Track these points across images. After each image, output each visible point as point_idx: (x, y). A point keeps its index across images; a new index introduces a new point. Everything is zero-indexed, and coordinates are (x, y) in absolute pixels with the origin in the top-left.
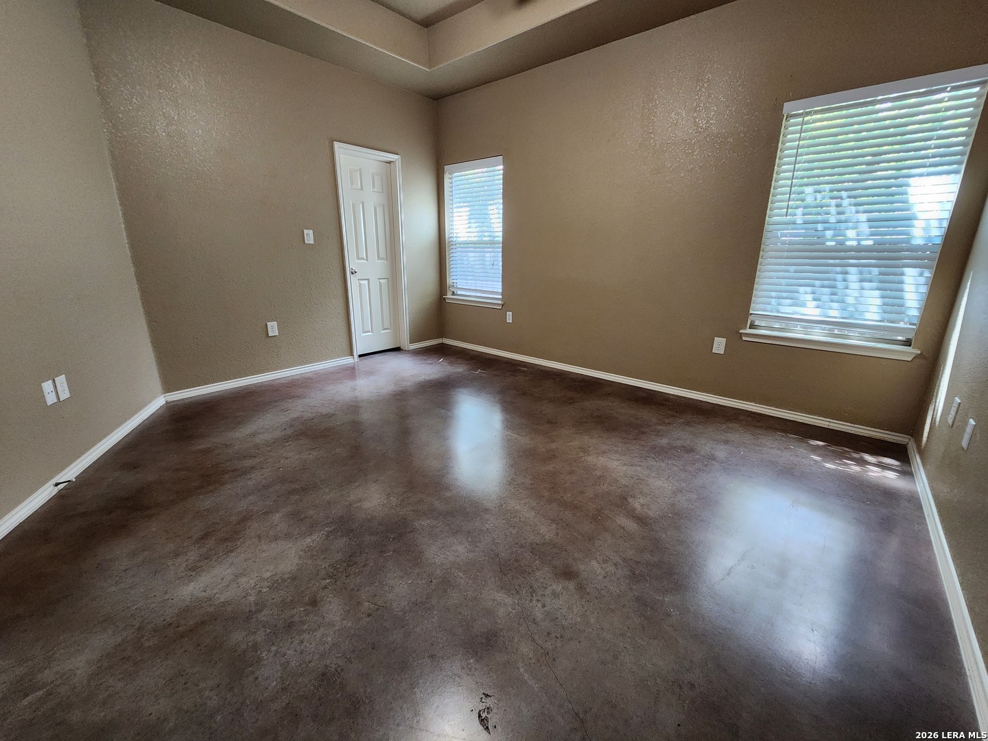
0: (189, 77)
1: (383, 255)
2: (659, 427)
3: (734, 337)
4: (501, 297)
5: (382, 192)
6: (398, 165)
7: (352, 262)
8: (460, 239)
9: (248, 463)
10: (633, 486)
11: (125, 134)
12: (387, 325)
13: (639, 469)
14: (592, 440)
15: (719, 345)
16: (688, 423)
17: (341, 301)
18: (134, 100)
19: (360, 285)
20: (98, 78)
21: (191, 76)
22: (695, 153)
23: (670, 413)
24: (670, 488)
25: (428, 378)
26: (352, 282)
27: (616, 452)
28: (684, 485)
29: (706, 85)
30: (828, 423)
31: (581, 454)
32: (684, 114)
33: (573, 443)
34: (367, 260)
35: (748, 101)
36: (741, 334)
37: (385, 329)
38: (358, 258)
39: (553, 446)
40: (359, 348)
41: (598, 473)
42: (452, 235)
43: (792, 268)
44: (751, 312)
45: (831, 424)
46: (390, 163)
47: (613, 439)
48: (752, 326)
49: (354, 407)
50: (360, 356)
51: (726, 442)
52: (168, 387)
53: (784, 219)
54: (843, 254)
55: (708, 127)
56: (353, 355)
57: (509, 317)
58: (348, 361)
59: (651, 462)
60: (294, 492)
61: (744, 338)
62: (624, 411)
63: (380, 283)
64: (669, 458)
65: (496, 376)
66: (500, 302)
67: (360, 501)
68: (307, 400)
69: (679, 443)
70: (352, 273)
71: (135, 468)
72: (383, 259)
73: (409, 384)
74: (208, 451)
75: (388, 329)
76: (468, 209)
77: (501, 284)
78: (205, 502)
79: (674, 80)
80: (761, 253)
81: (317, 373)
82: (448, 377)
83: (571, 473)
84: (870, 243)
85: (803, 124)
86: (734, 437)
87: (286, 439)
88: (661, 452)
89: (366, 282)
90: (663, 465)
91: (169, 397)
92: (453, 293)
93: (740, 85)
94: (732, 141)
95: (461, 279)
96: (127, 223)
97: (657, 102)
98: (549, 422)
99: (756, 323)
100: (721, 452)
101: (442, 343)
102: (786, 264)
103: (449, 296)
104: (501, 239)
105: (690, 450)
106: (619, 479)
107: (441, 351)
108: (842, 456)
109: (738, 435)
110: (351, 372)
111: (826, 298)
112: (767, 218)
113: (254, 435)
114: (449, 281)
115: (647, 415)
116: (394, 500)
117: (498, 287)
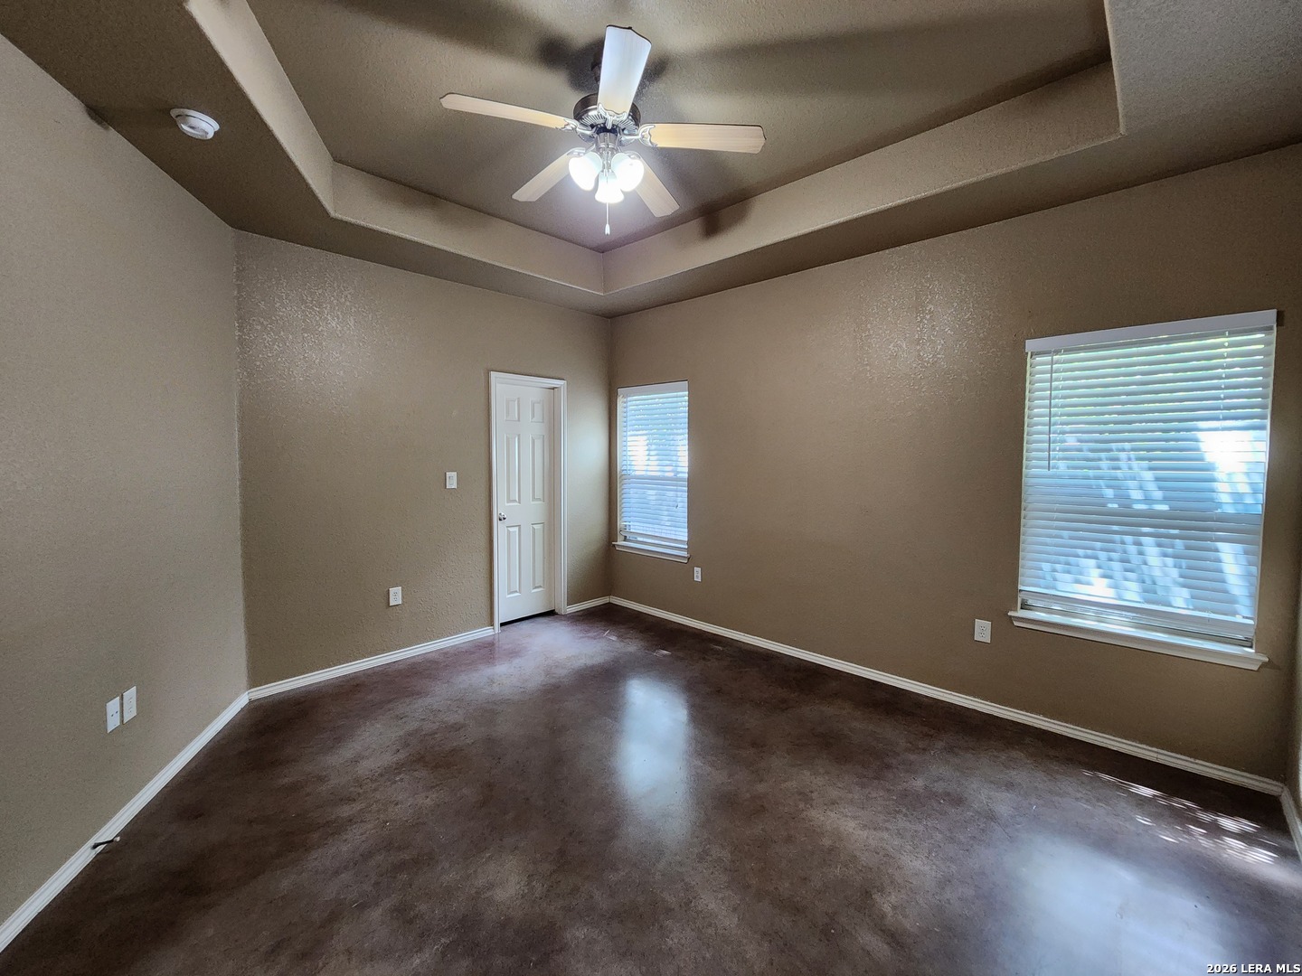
0: (338, 318)
1: (539, 494)
2: (912, 757)
3: (1003, 623)
4: (686, 547)
5: (543, 422)
6: (563, 394)
7: (500, 506)
8: (637, 473)
9: (346, 811)
10: (878, 868)
11: (259, 382)
12: (539, 581)
13: (885, 835)
14: (814, 779)
15: (983, 630)
16: (950, 749)
17: (484, 554)
18: (276, 347)
19: (509, 532)
20: (241, 328)
21: (341, 316)
22: (924, 390)
23: (926, 729)
24: (934, 874)
25: (590, 662)
26: (500, 531)
27: (852, 802)
28: (954, 868)
29: (928, 317)
30: (1155, 755)
31: (801, 806)
32: (904, 346)
33: (788, 784)
34: (519, 503)
35: (981, 335)
36: (1011, 616)
37: (536, 588)
38: (509, 501)
39: (761, 788)
40: (502, 614)
41: (827, 842)
42: (624, 468)
43: (1065, 533)
44: (1020, 587)
45: (1160, 756)
46: (553, 389)
47: (846, 778)
48: (1025, 606)
49: (489, 711)
50: (502, 625)
51: (1010, 786)
52: (255, 680)
53: (1045, 471)
54: (1131, 520)
55: (936, 362)
56: (492, 625)
57: (697, 575)
58: (485, 633)
59: (902, 823)
60: (400, 867)
61: (1016, 623)
62: (858, 725)
63: (534, 529)
64: (929, 816)
65: (682, 659)
66: (685, 554)
67: (491, 886)
68: (429, 700)
69: (940, 787)
70: (500, 520)
71: (197, 817)
72: (539, 499)
73: (563, 672)
74: (294, 788)
75: (540, 587)
76: (645, 437)
77: (686, 530)
78: (285, 882)
79: (889, 310)
80: (1023, 513)
81: (444, 653)
82: (616, 660)
83: (789, 839)
84: (1164, 507)
85: (1052, 363)
86: (1020, 776)
87: (399, 768)
88: (913, 803)
89: (516, 529)
90: (921, 828)
91: (254, 694)
92: (625, 539)
93: (969, 319)
94: (967, 378)
95: (634, 522)
96: (243, 479)
97: (871, 332)
98: (754, 744)
99: (1030, 602)
100: (1003, 803)
101: (609, 603)
102: (1057, 528)
103: (620, 542)
104: (686, 475)
105: (958, 801)
106: (858, 854)
107: (606, 617)
108: (1184, 818)
109: (1026, 775)
110: (487, 651)
111: (1118, 574)
112: (1024, 469)
113: (356, 761)
114: (621, 523)
115: (891, 732)
116: (539, 889)
117: (683, 535)
